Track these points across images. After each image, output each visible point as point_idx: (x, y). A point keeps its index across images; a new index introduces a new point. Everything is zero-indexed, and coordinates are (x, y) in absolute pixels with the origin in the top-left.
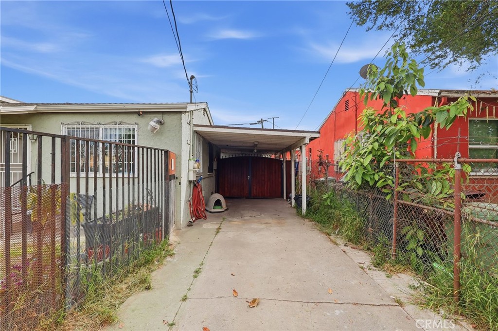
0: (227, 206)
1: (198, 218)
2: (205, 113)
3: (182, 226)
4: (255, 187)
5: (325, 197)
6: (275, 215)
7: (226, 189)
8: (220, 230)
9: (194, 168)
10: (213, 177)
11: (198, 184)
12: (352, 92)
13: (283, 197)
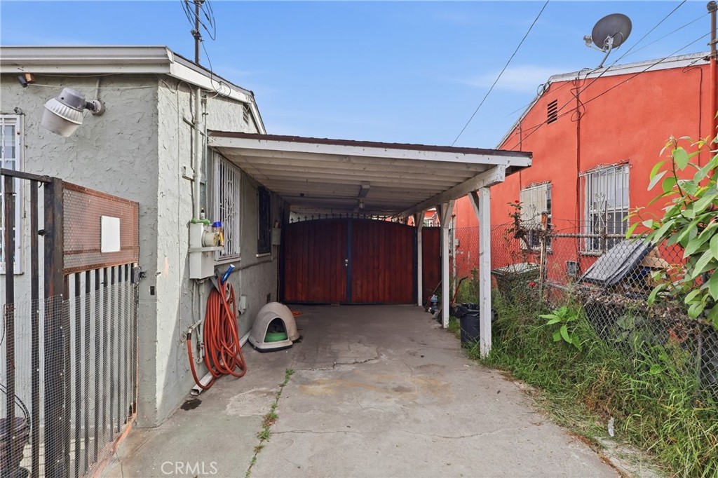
0: (298, 329)
1: (218, 374)
2: (249, 116)
3: (159, 417)
4: (359, 282)
5: (553, 319)
6: (414, 354)
7: (300, 285)
8: (273, 428)
9: (204, 245)
10: (270, 261)
11: (222, 283)
12: (568, 82)
13: (416, 301)
